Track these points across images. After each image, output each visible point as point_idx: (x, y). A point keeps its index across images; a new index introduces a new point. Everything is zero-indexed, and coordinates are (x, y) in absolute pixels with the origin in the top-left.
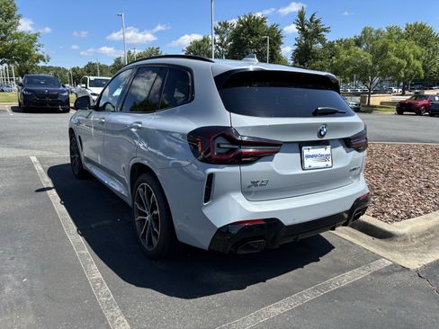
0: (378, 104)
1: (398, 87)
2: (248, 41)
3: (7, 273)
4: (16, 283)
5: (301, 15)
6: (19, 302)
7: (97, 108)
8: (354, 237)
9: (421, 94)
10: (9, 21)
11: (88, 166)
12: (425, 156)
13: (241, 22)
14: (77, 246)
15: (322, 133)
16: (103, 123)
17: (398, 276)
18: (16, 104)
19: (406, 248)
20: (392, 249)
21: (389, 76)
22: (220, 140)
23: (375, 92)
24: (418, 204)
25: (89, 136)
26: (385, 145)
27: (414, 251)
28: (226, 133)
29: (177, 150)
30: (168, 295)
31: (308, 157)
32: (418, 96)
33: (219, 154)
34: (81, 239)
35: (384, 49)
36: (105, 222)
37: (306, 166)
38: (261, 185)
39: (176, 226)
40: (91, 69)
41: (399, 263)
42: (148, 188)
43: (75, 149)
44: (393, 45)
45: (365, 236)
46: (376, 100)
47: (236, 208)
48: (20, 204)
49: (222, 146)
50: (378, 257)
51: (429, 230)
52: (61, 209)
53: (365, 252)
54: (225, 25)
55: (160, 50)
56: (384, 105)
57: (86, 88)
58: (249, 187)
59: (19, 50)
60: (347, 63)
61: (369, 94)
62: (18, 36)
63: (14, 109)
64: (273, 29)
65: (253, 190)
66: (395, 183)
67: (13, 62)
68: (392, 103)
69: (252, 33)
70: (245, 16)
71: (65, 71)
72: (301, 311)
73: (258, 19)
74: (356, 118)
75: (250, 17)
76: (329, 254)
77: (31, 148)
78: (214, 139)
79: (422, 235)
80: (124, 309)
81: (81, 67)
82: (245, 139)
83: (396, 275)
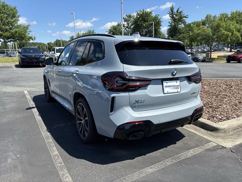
0: (216, 57)
1: (228, 47)
2: (142, 25)
3: (9, 152)
4: (14, 157)
5: (172, 9)
6: (15, 167)
7: (57, 64)
8: (196, 131)
9: (241, 51)
10: (14, 19)
11: (53, 95)
12: (240, 86)
13: (138, 14)
14: (46, 138)
15: (174, 74)
16: (60, 72)
17: (220, 151)
18: (18, 63)
19: (225, 136)
20: (217, 137)
21: (222, 41)
22: (118, 79)
23: (215, 51)
24: (234, 112)
25: (53, 78)
26: (218, 80)
27: (230, 138)
28: (121, 75)
29: (98, 85)
31: (166, 87)
32: (239, 52)
33: (117, 86)
34: (49, 134)
35: (218, 26)
36: (62, 125)
38: (141, 102)
39: (97, 126)
40: (58, 43)
42: (82, 106)
43: (46, 87)
44: (223, 24)
45: (202, 130)
46: (214, 55)
47: (127, 115)
48: (18, 116)
49: (118, 82)
50: (209, 141)
51: (239, 126)
52: (39, 118)
54: (130, 16)
56: (219, 58)
57: (54, 53)
58: (134, 103)
59: (19, 34)
60: (198, 35)
61: (211, 52)
62: (19, 26)
63: (17, 66)
64: (156, 18)
65: (137, 105)
66: (221, 101)
67: (16, 41)
68: (224, 57)
69: (145, 20)
70: (141, 11)
71: (44, 44)
72: (164, 171)
73: (148, 12)
74: (194, 65)
75: (143, 11)
76: (182, 140)
77: (24, 86)
78: (115, 78)
79: (235, 129)
80: (69, 170)
81: (52, 42)
82: (134, 78)
83: (218, 151)
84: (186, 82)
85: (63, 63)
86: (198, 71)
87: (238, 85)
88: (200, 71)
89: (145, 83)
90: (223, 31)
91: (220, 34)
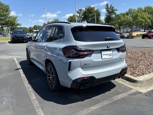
0: (136, 35)
1: (143, 29)
2: (89, 15)
3: (4, 97)
4: (7, 101)
5: (107, 5)
6: (8, 107)
7: (35, 41)
8: (123, 82)
9: (151, 31)
10: (7, 13)
11: (32, 61)
12: (150, 53)
13: (86, 9)
14: (28, 88)
15: (108, 46)
16: (36, 46)
17: (138, 95)
18: (10, 41)
19: (142, 85)
20: (136, 86)
21: (139, 25)
22: (73, 50)
23: (135, 31)
24: (147, 70)
25: (32, 50)
26: (137, 50)
27: (144, 87)
28: (75, 48)
30: (58, 104)
31: (104, 55)
32: (150, 32)
33: (72, 55)
34: (29, 85)
35: (137, 16)
36: (38, 80)
37: (103, 58)
38: (87, 65)
40: (35, 27)
41: (139, 91)
42: (50, 67)
43: (28, 55)
44: (140, 14)
45: (127, 82)
46: (134, 34)
47: (79, 73)
48: (10, 74)
49: (73, 52)
50: (131, 89)
51: (150, 79)
52: (23, 76)
53: (127, 87)
54: (81, 10)
55: (59, 20)
56: (138, 36)
57: (33, 34)
58: (83, 66)
59: (11, 22)
60: (124, 21)
61: (132, 32)
62: (10, 17)
64: (97, 11)
65: (85, 67)
66: (139, 63)
67: (9, 26)
68: (140, 35)
69: (90, 13)
70: (88, 7)
71: (27, 28)
72: (103, 108)
73: (92, 7)
76: (114, 88)
77: (15, 55)
78: (71, 50)
79: (148, 81)
80: (42, 109)
81: (32, 27)
82: (83, 49)
84: (116, 52)
85: (38, 40)
86: (123, 44)
87: (149, 53)
88: (125, 44)
89: (90, 52)
90: (140, 19)
91: (137, 21)
